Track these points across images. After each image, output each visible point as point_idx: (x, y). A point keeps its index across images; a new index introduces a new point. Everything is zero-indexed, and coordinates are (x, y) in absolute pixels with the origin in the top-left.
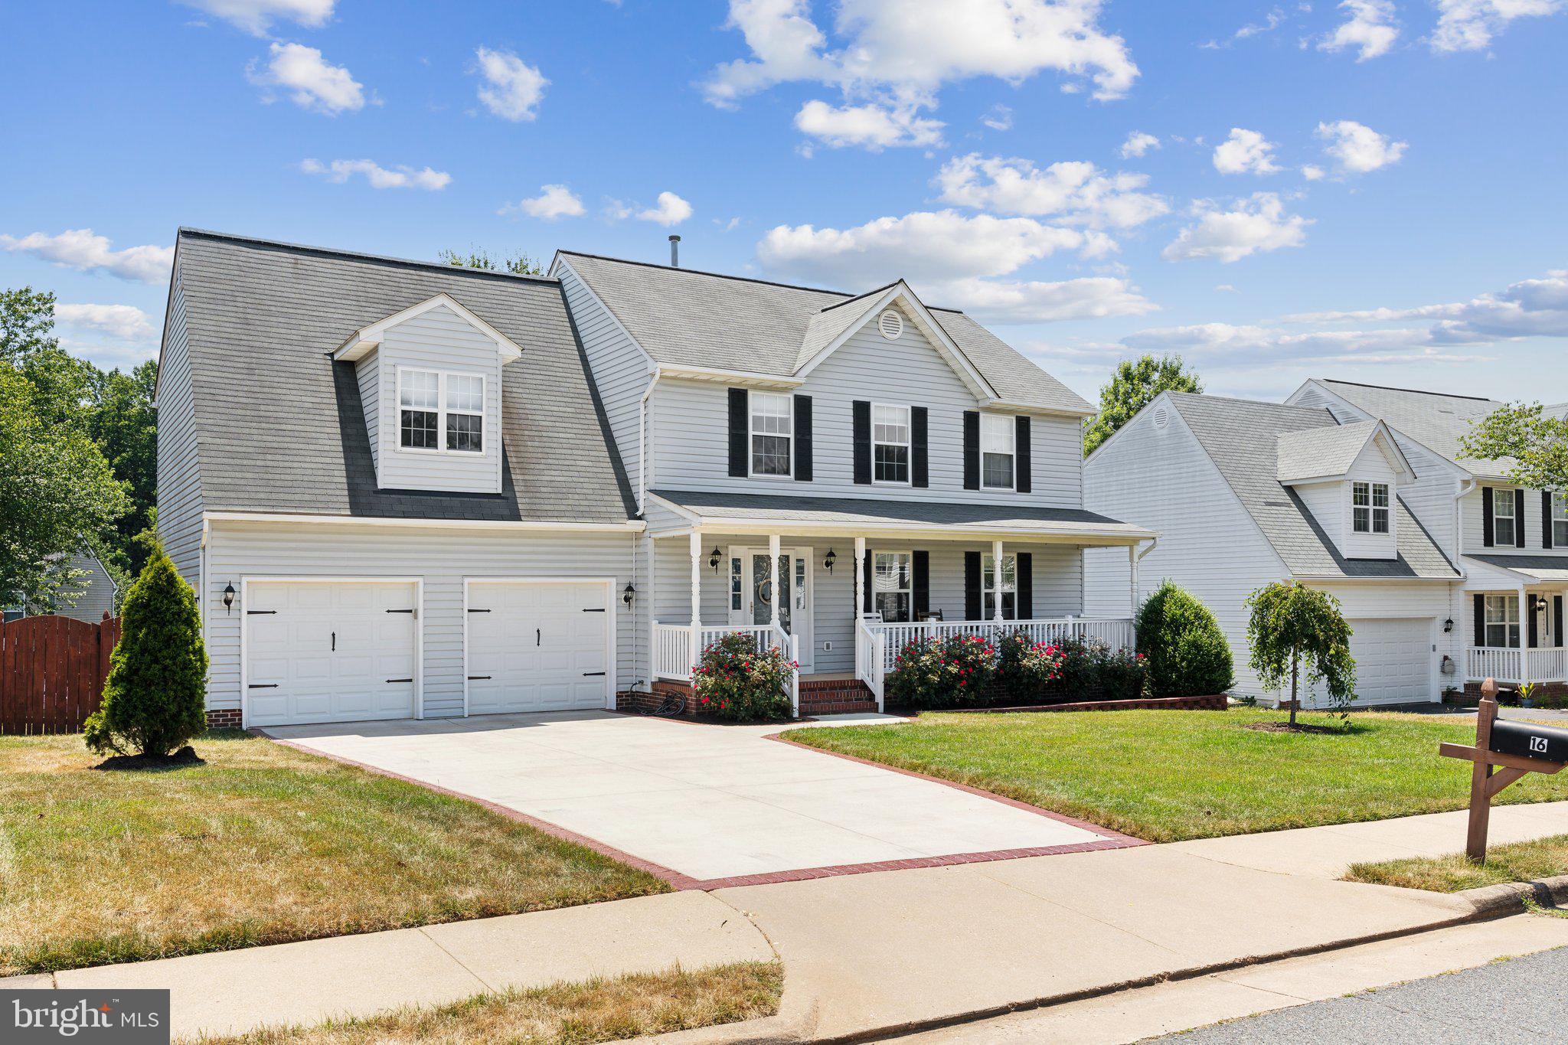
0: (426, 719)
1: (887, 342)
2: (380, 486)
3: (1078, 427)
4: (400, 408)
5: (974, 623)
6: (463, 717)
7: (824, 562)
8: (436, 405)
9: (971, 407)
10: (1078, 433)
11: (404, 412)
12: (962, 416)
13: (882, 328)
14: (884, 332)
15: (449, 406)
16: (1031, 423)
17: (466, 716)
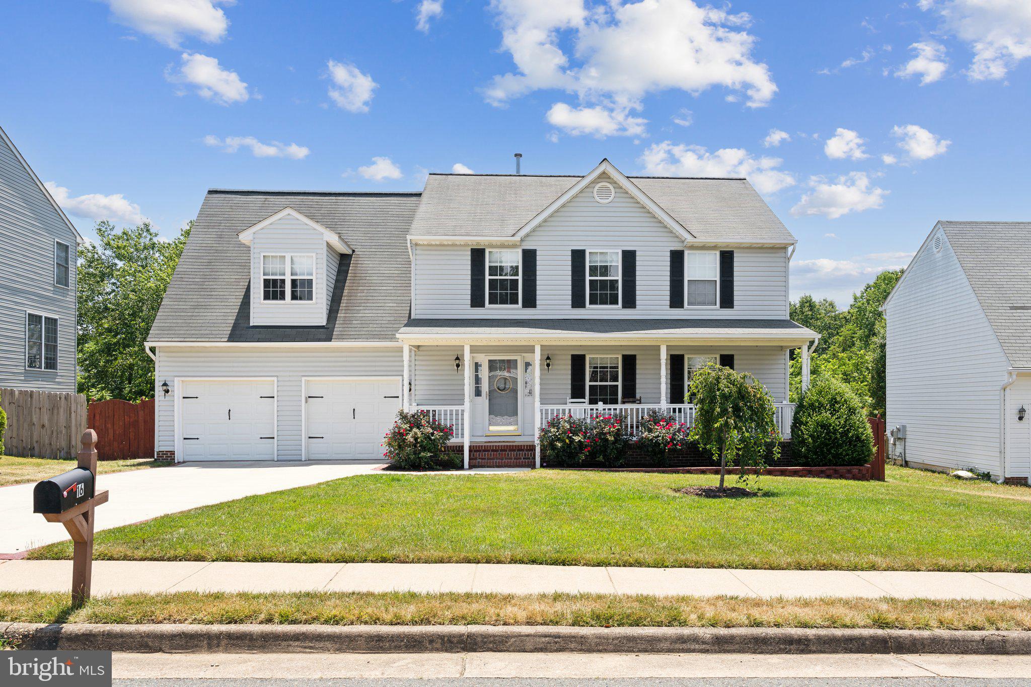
0: (278, 461)
1: (600, 205)
2: (251, 324)
3: (783, 255)
4: (263, 277)
5: (677, 406)
6: (301, 460)
7: (546, 363)
8: (284, 274)
9: (677, 247)
10: (783, 260)
11: (265, 280)
12: (669, 254)
13: (596, 196)
14: (598, 199)
15: (292, 274)
16: (735, 255)
17: (303, 459)
